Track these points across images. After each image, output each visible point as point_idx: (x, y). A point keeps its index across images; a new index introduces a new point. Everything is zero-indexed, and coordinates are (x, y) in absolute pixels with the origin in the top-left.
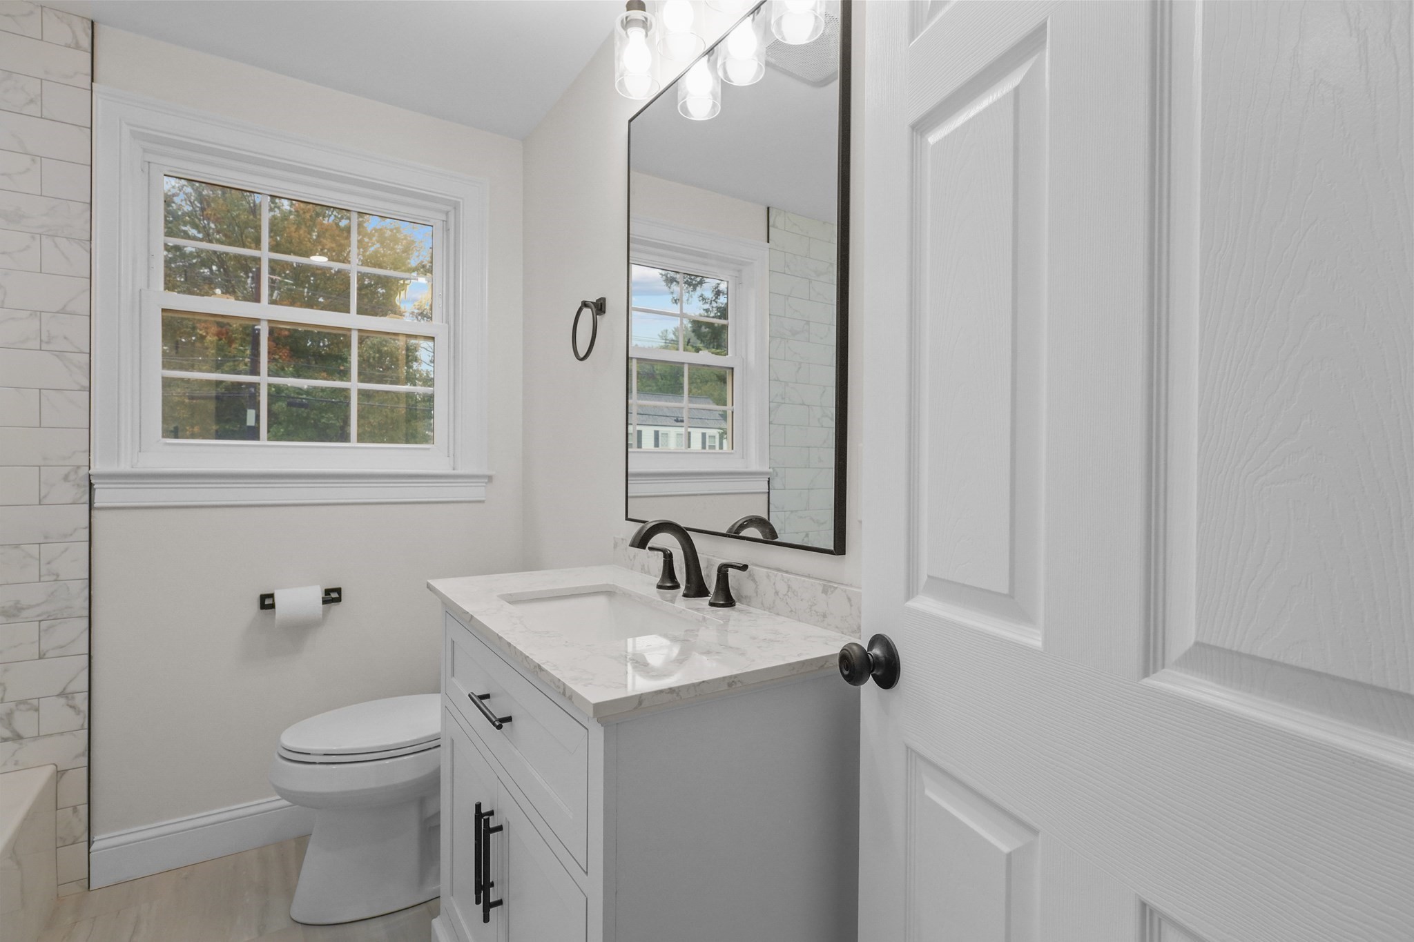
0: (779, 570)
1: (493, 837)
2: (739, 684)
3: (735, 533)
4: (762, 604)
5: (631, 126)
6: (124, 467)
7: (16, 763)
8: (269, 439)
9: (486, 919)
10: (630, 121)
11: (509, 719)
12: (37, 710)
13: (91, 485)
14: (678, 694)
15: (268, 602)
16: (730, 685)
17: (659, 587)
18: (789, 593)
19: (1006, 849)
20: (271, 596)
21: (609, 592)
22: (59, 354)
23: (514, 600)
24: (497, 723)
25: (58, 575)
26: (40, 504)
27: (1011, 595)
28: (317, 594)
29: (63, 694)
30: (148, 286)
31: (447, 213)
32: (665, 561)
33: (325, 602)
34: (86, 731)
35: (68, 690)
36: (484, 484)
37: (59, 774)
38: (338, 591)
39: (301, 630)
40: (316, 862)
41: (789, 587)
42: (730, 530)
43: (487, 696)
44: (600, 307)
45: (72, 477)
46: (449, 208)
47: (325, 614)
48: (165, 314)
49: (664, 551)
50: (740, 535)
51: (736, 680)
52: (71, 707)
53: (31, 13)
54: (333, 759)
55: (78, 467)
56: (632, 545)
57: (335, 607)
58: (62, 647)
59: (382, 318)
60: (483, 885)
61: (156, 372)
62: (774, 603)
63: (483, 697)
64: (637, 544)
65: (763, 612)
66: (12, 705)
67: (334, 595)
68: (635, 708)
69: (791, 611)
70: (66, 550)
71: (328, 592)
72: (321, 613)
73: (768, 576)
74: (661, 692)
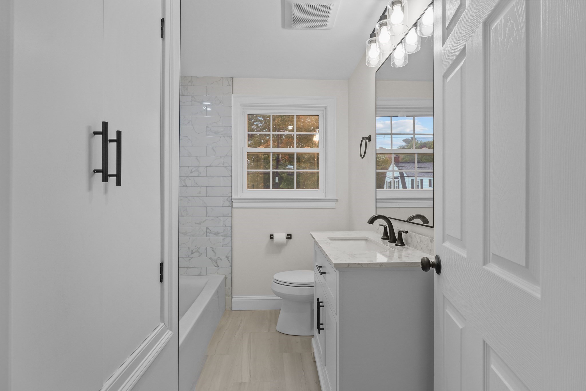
0: (419, 234)
1: (321, 308)
2: (384, 266)
3: (410, 220)
4: (413, 246)
5: (377, 74)
6: (239, 197)
7: (218, 273)
8: (273, 188)
9: (319, 333)
10: (376, 72)
11: (325, 273)
12: (222, 260)
13: (232, 201)
14: (361, 265)
15: (272, 237)
16: (380, 266)
17: (382, 239)
18: (421, 242)
19: (461, 327)
20: (273, 235)
21: (366, 240)
22: (226, 167)
23: (332, 239)
24: (321, 273)
25: (225, 225)
26: (222, 207)
27: (461, 240)
28: (285, 235)
29: (226, 257)
30: (244, 147)
31: (323, 110)
32: (384, 230)
33: (286, 238)
34: (231, 267)
35: (228, 256)
36: (335, 202)
37: (226, 278)
38: (291, 235)
39: (280, 246)
40: (282, 315)
41: (421, 240)
42: (407, 220)
43: (321, 267)
44: (369, 139)
45: (228, 200)
46: (323, 109)
47: (287, 242)
48: (248, 154)
49: (384, 226)
50: (412, 222)
51: (383, 264)
52: (228, 260)
53: (220, 79)
54: (287, 284)
55: (230, 197)
56: (368, 223)
57: (290, 240)
58: (226, 244)
59: (304, 148)
60: (319, 324)
61: (246, 170)
62: (417, 246)
63: (320, 267)
64: (369, 223)
65: (413, 249)
66: (217, 258)
67: (289, 236)
68: (347, 267)
69: (422, 249)
70: (227, 219)
71: (288, 235)
72: (285, 241)
73: (415, 236)
74: (356, 264)
